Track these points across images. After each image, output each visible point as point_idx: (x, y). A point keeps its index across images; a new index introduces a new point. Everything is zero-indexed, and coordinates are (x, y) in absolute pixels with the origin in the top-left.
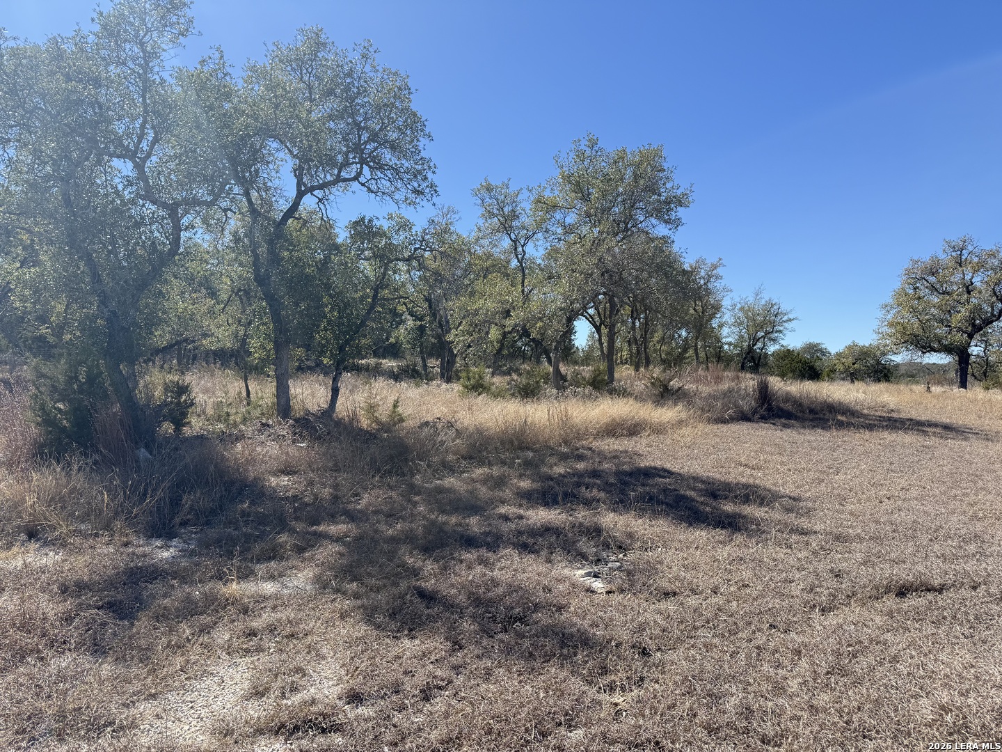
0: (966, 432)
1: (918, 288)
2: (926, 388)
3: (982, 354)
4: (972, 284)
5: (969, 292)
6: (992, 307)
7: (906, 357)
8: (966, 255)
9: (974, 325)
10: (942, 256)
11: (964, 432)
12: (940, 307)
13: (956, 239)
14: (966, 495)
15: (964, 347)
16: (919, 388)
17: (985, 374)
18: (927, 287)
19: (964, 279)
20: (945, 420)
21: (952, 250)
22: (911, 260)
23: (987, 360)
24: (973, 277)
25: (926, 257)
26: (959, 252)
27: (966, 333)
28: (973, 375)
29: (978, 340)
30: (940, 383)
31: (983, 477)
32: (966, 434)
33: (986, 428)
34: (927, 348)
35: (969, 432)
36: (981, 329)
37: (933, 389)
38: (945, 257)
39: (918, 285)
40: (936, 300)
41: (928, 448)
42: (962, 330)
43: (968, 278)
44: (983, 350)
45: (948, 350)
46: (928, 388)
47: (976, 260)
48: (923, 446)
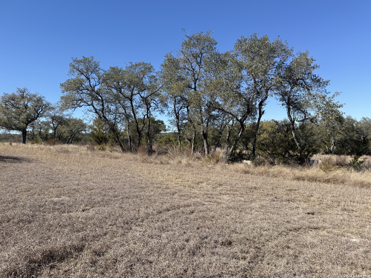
0: (22, 160)
1: (7, 104)
2: (10, 144)
3: (32, 131)
4: (27, 106)
5: (26, 108)
6: (35, 115)
7: (3, 132)
8: (25, 95)
9: (28, 121)
10: (16, 94)
11: (21, 160)
12: (15, 113)
13: (22, 88)
14: (15, 184)
15: (24, 128)
16: (7, 144)
17: (33, 138)
18: (10, 105)
19: (24, 103)
20: (15, 156)
21: (20, 92)
22: (4, 93)
23: (34, 133)
24: (27, 103)
25: (10, 93)
26: (23, 93)
27: (25, 123)
28: (28, 139)
29: (30, 126)
30: (15, 142)
31: (23, 177)
32: (21, 161)
33: (29, 158)
34: (10, 128)
35: (23, 160)
36: (30, 122)
37: (13, 144)
38: (18, 94)
39: (7, 103)
40: (14, 110)
41: (5, 167)
42: (24, 122)
43: (26, 103)
44: (32, 130)
45: (18, 129)
46: (11, 143)
47: (29, 97)
48: (3, 167)
